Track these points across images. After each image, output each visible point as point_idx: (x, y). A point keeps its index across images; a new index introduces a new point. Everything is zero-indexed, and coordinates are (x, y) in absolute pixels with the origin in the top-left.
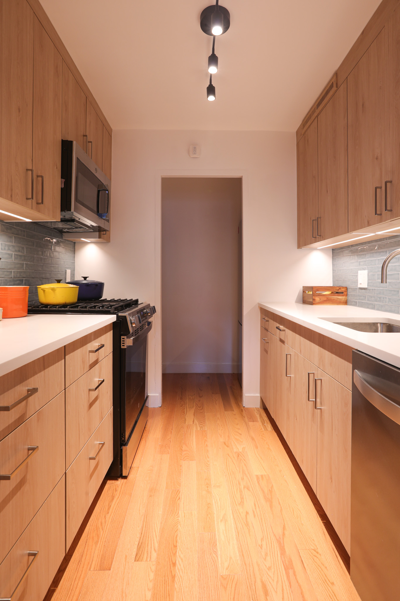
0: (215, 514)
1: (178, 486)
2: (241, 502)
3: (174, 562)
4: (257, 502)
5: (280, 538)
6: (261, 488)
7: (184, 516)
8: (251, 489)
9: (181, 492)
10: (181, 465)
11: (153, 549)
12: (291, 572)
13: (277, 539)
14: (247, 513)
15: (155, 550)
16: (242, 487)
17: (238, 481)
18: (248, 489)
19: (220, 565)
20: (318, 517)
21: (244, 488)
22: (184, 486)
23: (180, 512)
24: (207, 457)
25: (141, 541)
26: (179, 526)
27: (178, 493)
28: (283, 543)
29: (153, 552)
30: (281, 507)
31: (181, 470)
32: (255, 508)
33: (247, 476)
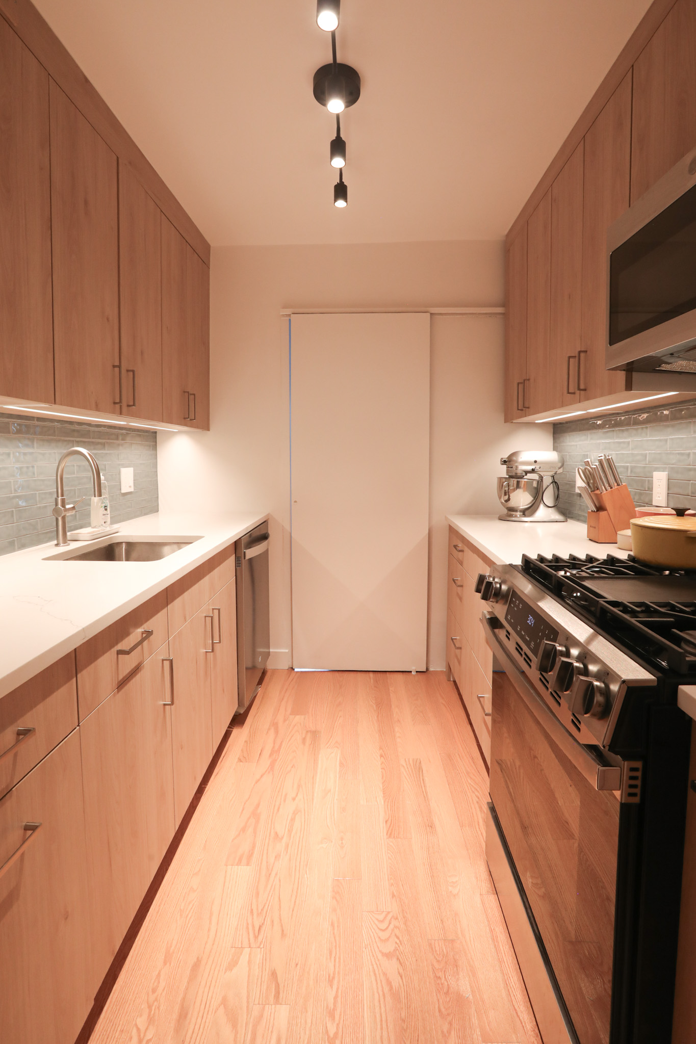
0: (337, 800)
1: (391, 844)
2: (296, 814)
3: (382, 758)
4: (273, 813)
5: (269, 772)
6: (255, 836)
7: (376, 797)
8: (273, 834)
9: (385, 834)
10: (393, 897)
11: (405, 766)
12: (276, 748)
13: (273, 771)
14: (294, 799)
15: (403, 766)
16: (284, 840)
17: (287, 853)
18: (277, 836)
19: (339, 755)
20: (208, 790)
21: (282, 838)
22: (382, 844)
23: (383, 804)
24: (336, 925)
25: (421, 772)
26: (381, 786)
27: (390, 832)
28: (268, 768)
29: (404, 765)
30: (245, 804)
31: (392, 884)
32: (280, 804)
33: (267, 862)
